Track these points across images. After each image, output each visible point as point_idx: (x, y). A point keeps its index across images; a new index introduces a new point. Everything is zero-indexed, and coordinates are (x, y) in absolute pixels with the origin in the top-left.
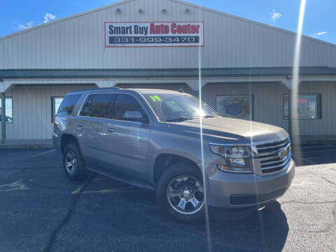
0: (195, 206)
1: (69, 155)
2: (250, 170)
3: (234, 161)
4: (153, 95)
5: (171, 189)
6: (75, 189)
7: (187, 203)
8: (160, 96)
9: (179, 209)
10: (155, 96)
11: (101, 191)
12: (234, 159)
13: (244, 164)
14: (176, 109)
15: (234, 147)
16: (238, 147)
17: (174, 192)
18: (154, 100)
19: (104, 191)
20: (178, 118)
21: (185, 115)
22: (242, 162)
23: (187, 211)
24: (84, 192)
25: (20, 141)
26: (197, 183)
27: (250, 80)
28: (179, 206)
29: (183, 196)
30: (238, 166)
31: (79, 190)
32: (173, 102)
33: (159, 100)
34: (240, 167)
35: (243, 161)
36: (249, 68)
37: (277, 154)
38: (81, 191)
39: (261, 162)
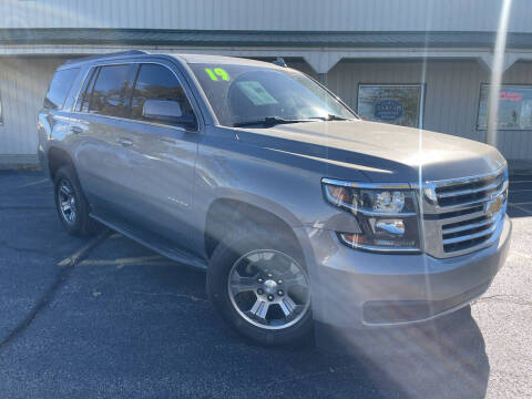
0: (287, 313)
1: (65, 189)
2: (414, 247)
3: (381, 224)
4: (212, 67)
5: (237, 276)
6: (69, 254)
7: (270, 306)
8: (228, 69)
9: (254, 317)
10: (217, 70)
11: (117, 261)
12: (378, 218)
13: (402, 230)
14: (261, 98)
15: (381, 191)
16: (391, 191)
17: (242, 283)
18: (214, 78)
19: (121, 262)
20: (263, 118)
21: (280, 114)
22: (397, 226)
23: (269, 324)
24: (84, 262)
25: (17, 156)
26: (293, 265)
27: (425, 54)
28: (253, 311)
29: (262, 291)
30: (387, 235)
31: (75, 257)
32: (257, 84)
33: (225, 77)
34: (394, 237)
35: (401, 223)
36: (423, 33)
37: (481, 209)
38: (78, 261)
39: (444, 227)
